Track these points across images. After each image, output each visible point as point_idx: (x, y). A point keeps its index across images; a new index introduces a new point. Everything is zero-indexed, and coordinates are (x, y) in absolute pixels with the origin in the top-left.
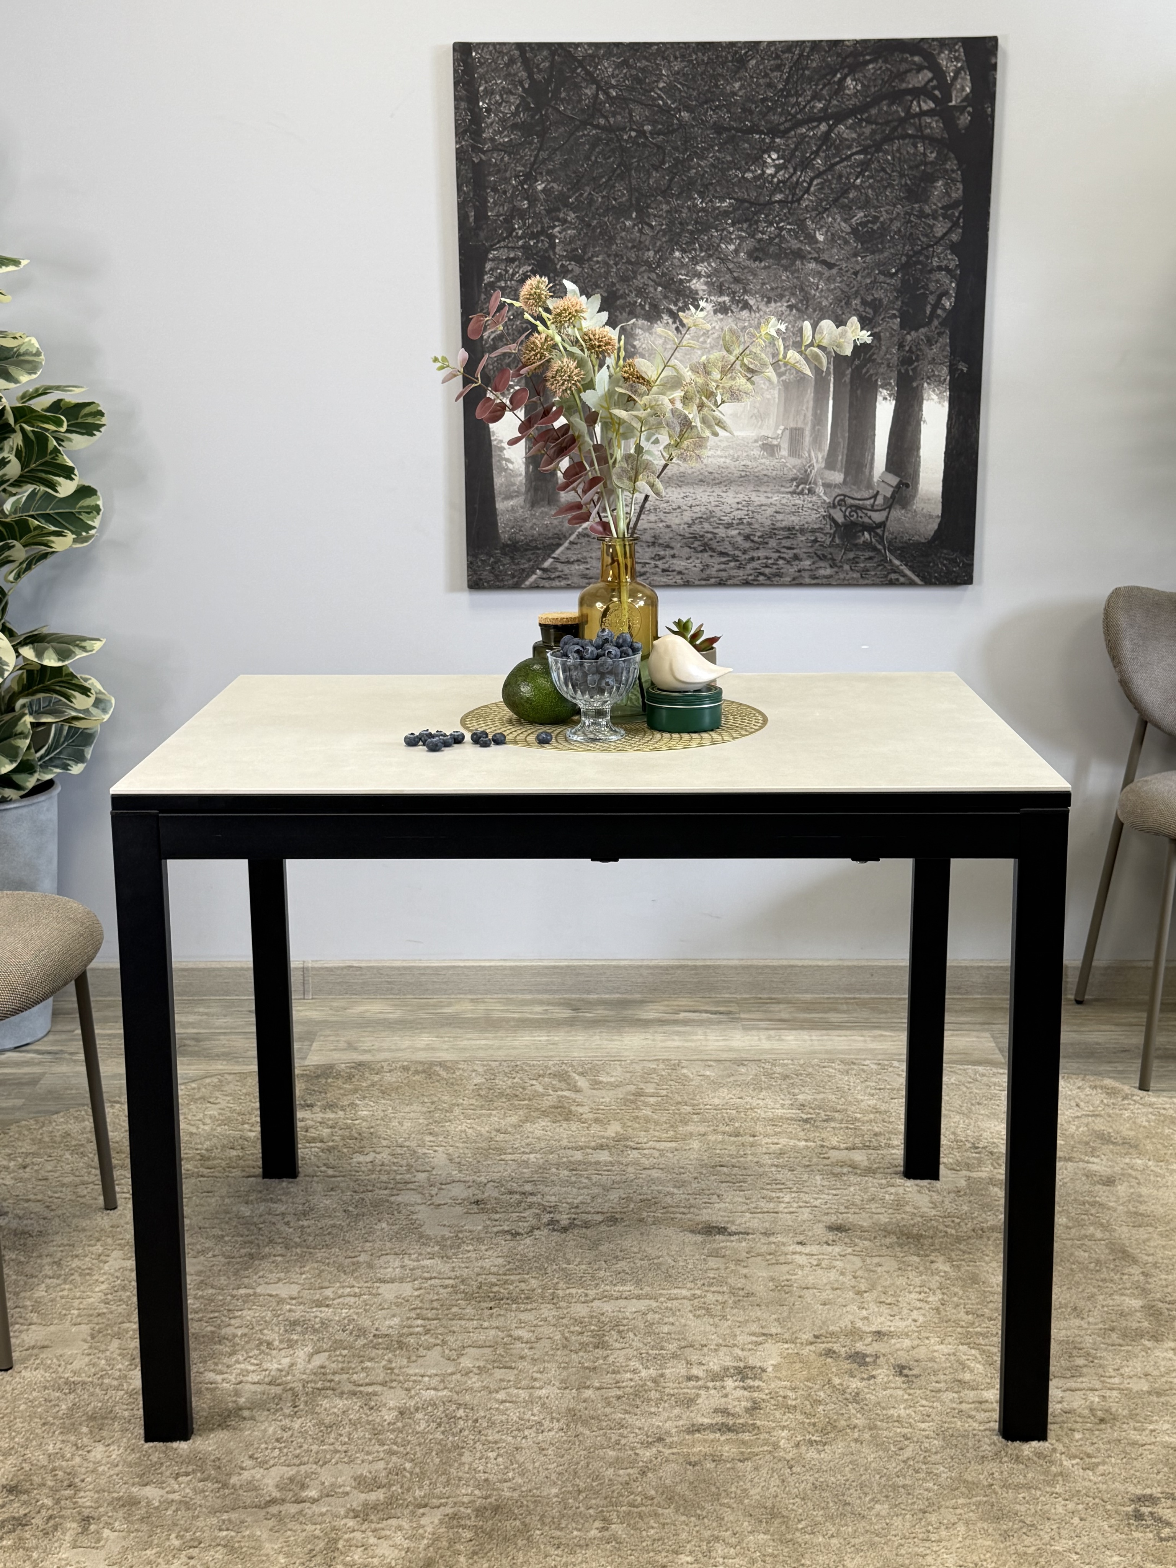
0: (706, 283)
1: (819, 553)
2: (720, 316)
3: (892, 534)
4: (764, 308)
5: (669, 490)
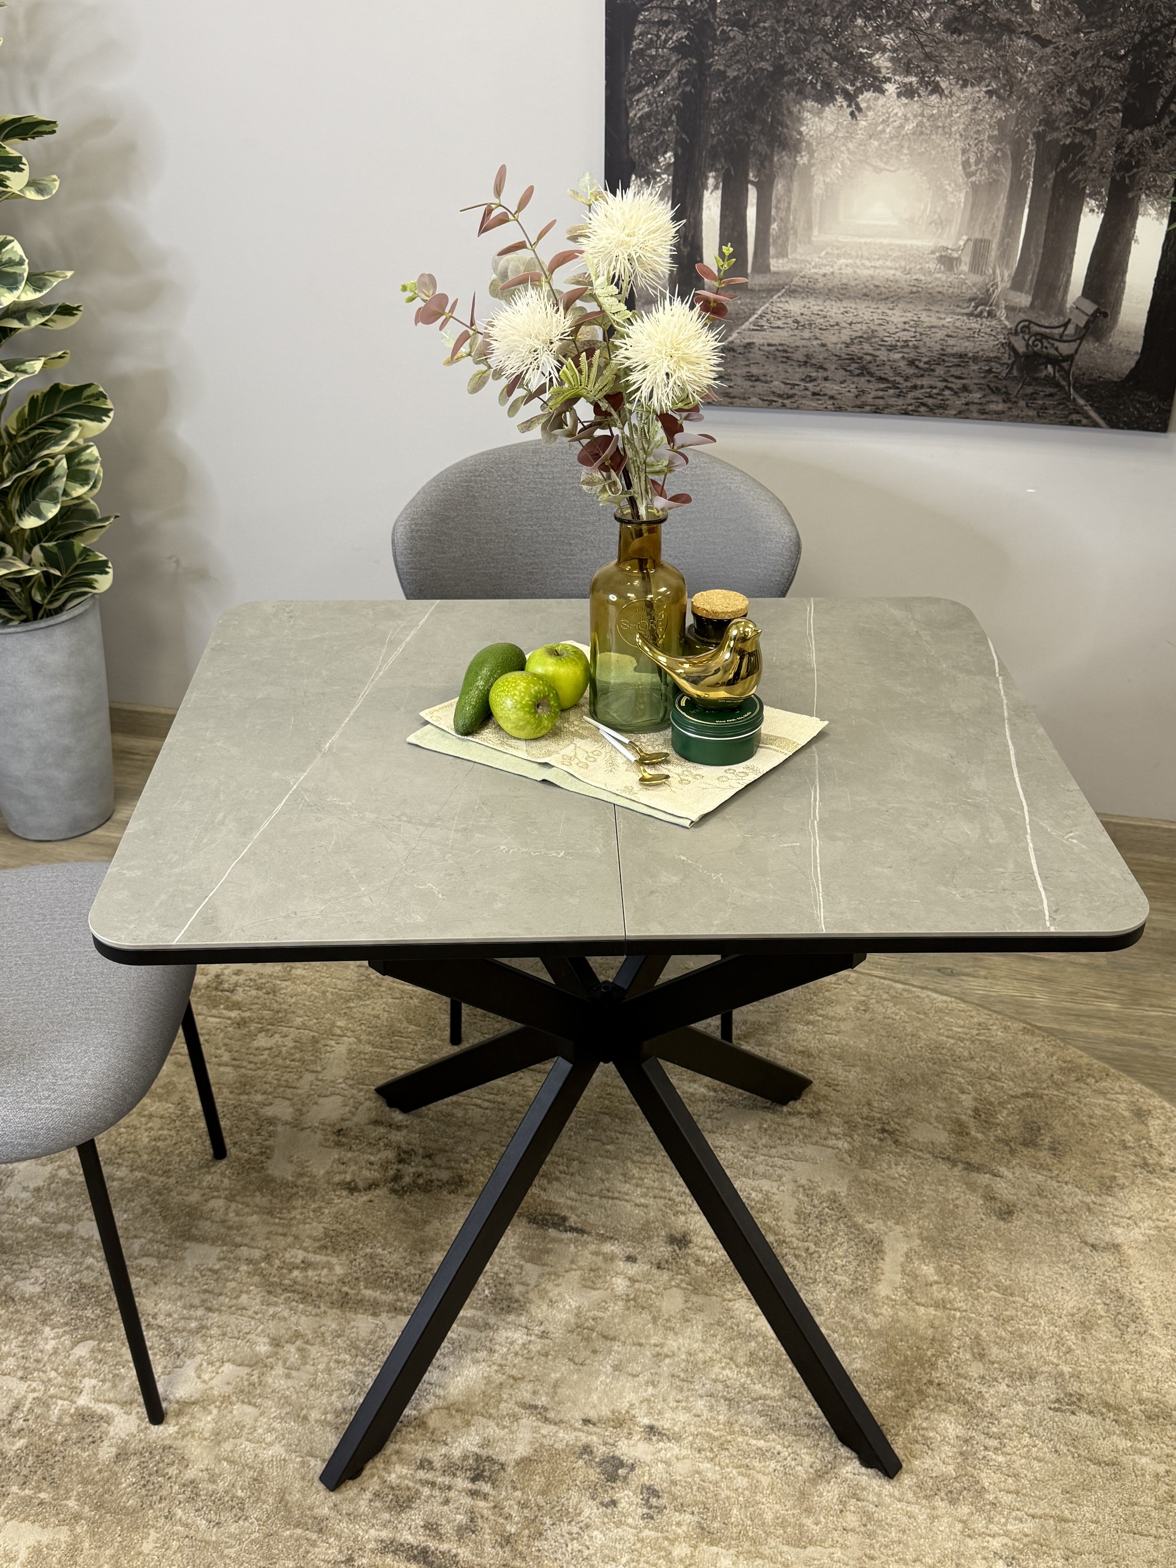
0: (892, 59)
1: (992, 385)
2: (904, 100)
3: (1080, 369)
4: (958, 93)
5: (828, 303)
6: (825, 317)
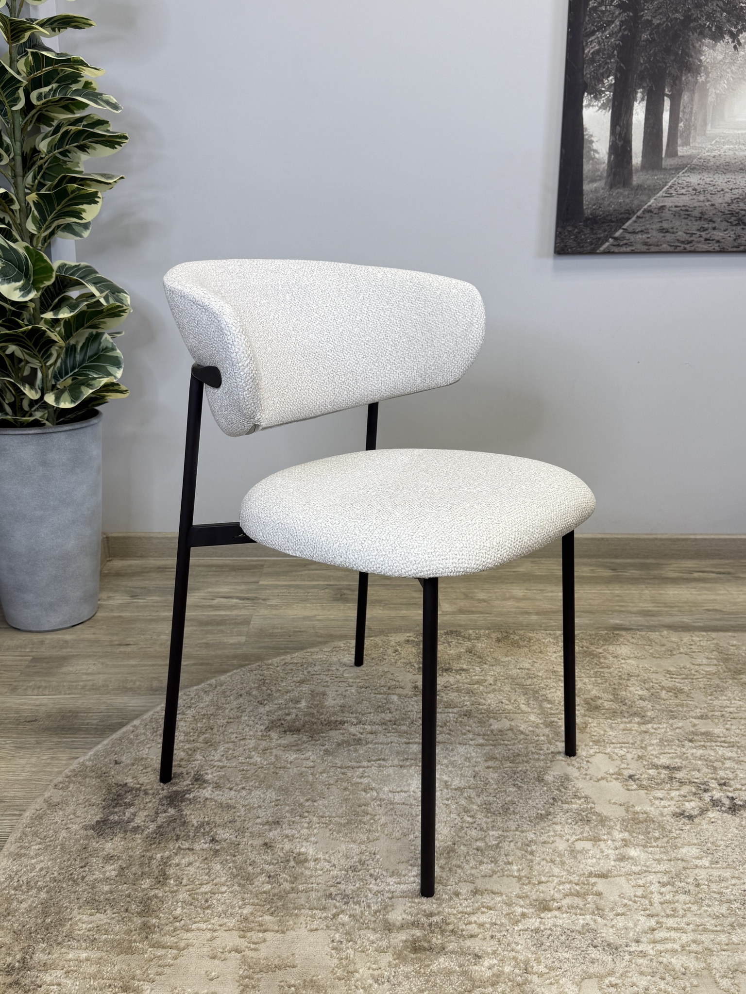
5: (716, 176)
6: (714, 185)
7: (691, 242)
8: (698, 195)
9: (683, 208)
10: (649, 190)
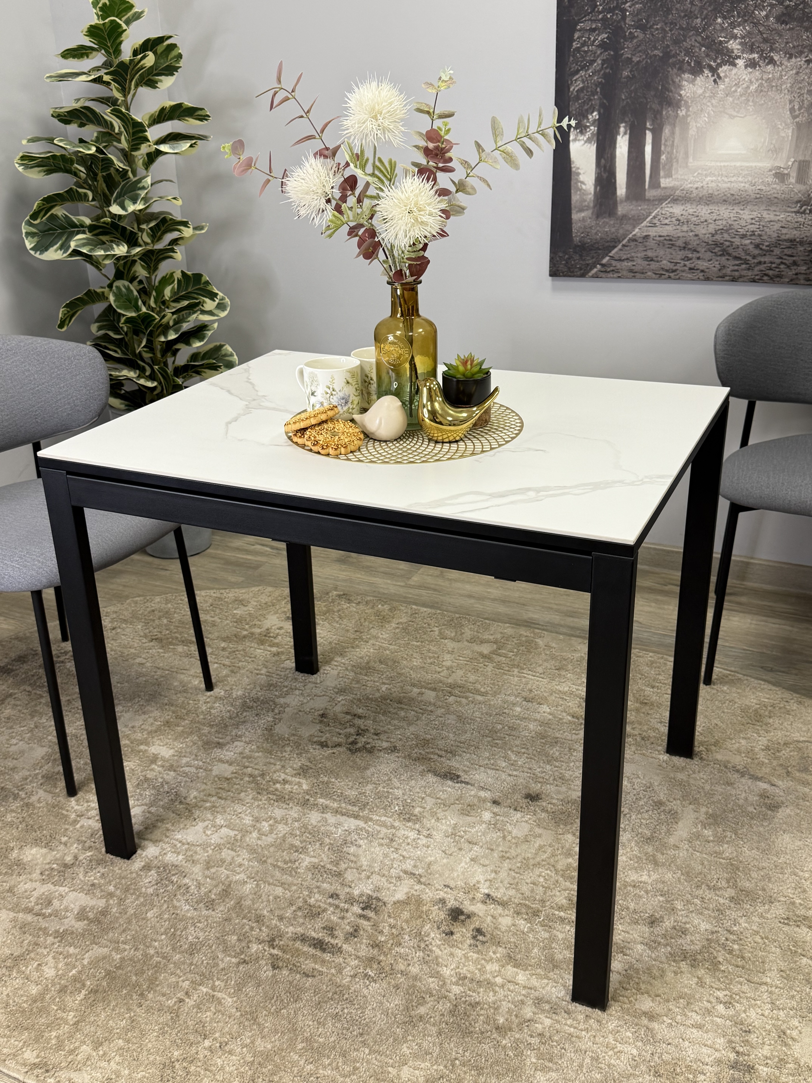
0: (741, 44)
2: (750, 70)
4: (786, 63)
5: (699, 207)
6: (698, 216)
7: (674, 271)
8: (682, 226)
9: (667, 238)
10: (634, 220)
